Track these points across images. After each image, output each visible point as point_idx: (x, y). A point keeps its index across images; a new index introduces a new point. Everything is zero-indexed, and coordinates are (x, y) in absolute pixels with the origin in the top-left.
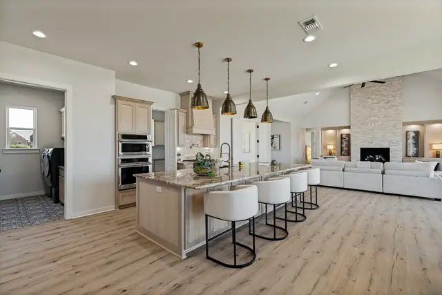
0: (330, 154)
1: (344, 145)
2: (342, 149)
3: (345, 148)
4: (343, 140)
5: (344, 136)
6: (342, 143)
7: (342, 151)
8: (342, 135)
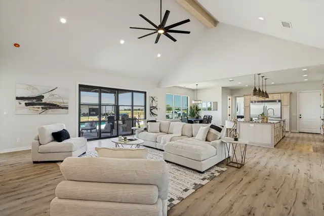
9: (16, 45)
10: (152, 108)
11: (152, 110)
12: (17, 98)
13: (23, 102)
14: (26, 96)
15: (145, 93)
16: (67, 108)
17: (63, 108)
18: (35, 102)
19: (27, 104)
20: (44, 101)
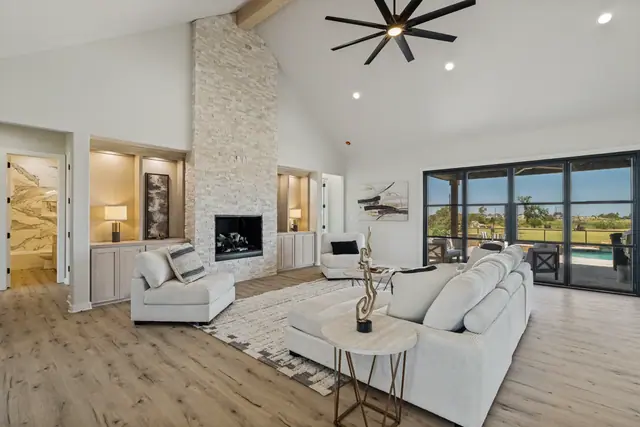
0: (116, 237)
1: (155, 207)
2: (148, 219)
3: (159, 218)
4: (153, 193)
5: (155, 180)
6: (148, 200)
7: (147, 227)
8: (147, 176)
9: (348, 143)
12: (360, 202)
13: (363, 205)
14: (364, 198)
16: (406, 212)
17: (400, 212)
18: (372, 204)
19: (366, 208)
20: (380, 203)
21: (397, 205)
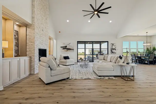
9: (60, 32)
10: (112, 49)
11: (112, 50)
12: (61, 47)
13: (62, 48)
14: (63, 46)
15: (108, 42)
16: (73, 50)
18: (65, 48)
19: (63, 49)
20: (67, 48)
21: (71, 48)
